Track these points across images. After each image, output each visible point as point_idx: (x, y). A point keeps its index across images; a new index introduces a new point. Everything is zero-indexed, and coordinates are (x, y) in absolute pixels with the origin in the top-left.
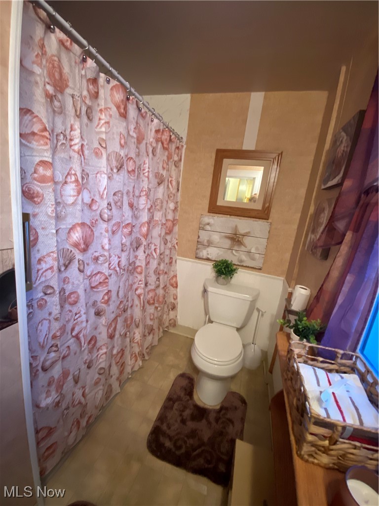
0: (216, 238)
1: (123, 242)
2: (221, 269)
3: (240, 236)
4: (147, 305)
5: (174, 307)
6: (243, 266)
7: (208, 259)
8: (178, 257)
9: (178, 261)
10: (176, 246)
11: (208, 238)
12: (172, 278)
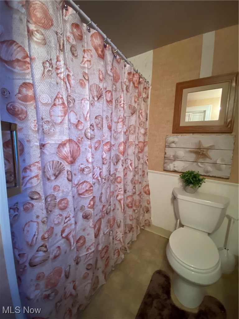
0: (181, 153)
1: (103, 157)
2: (189, 179)
3: (205, 150)
4: (127, 208)
5: (148, 211)
6: (209, 176)
7: (175, 171)
8: (149, 170)
9: (149, 173)
10: (147, 161)
11: (173, 154)
12: (145, 187)
